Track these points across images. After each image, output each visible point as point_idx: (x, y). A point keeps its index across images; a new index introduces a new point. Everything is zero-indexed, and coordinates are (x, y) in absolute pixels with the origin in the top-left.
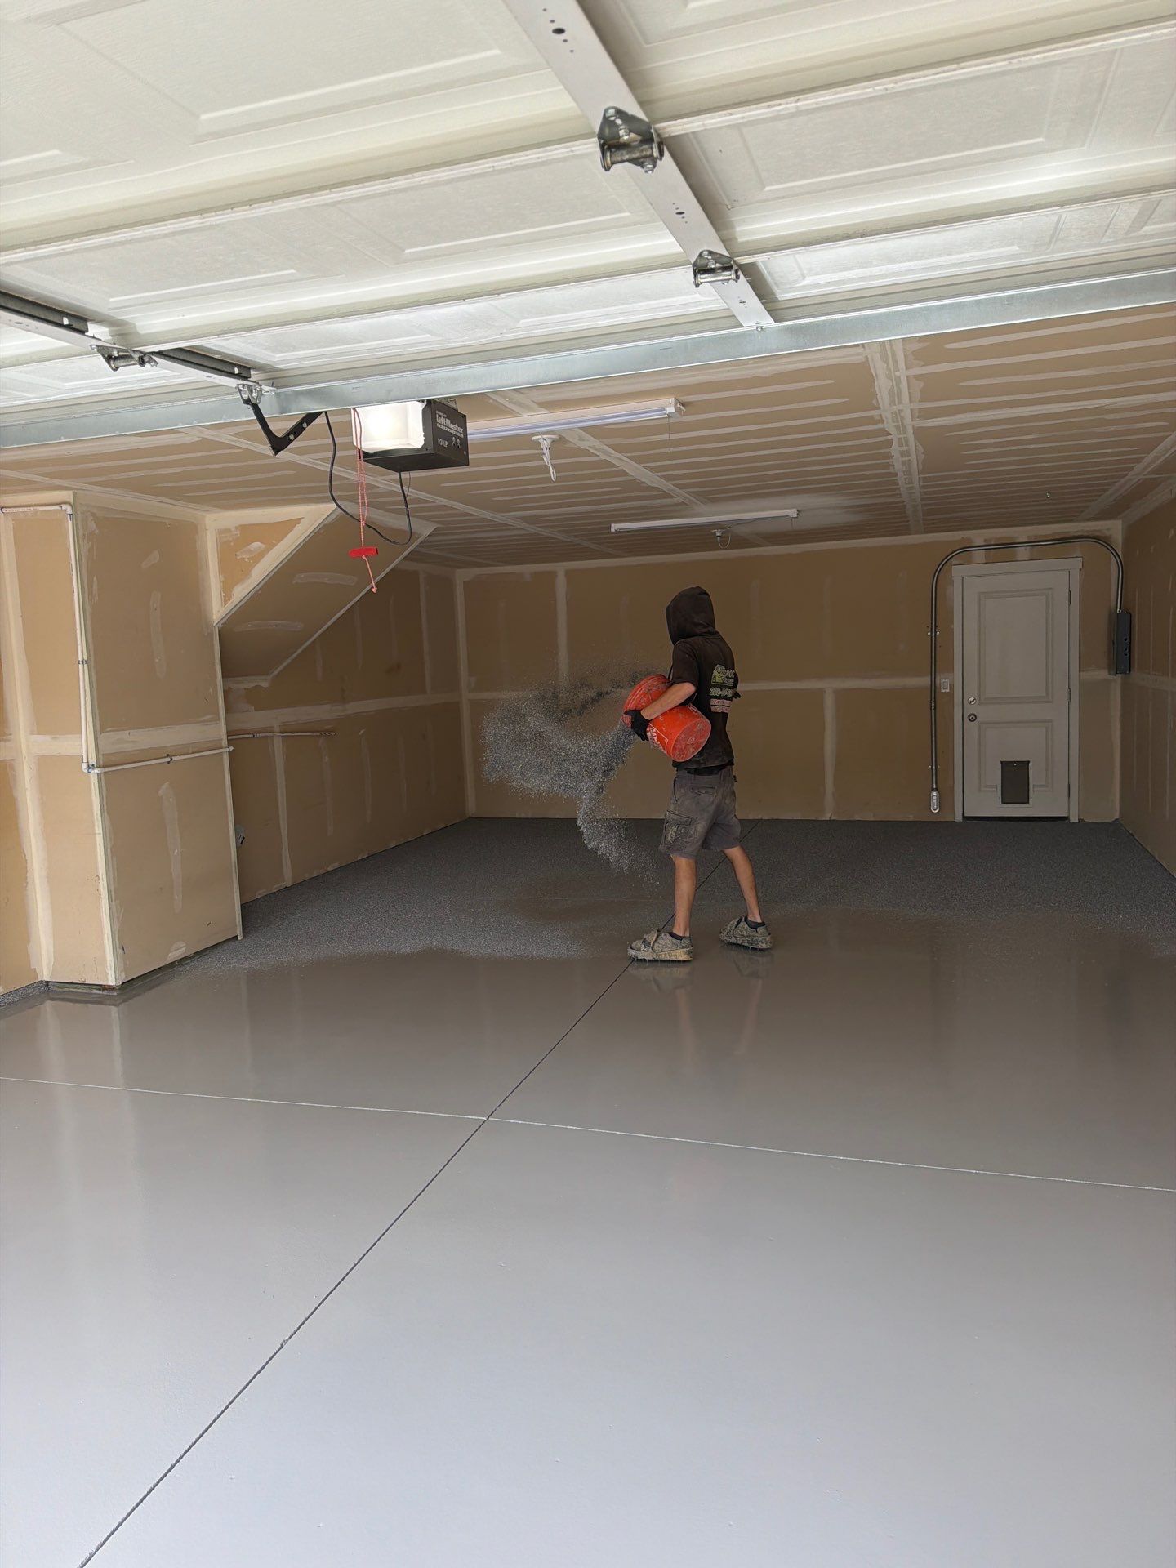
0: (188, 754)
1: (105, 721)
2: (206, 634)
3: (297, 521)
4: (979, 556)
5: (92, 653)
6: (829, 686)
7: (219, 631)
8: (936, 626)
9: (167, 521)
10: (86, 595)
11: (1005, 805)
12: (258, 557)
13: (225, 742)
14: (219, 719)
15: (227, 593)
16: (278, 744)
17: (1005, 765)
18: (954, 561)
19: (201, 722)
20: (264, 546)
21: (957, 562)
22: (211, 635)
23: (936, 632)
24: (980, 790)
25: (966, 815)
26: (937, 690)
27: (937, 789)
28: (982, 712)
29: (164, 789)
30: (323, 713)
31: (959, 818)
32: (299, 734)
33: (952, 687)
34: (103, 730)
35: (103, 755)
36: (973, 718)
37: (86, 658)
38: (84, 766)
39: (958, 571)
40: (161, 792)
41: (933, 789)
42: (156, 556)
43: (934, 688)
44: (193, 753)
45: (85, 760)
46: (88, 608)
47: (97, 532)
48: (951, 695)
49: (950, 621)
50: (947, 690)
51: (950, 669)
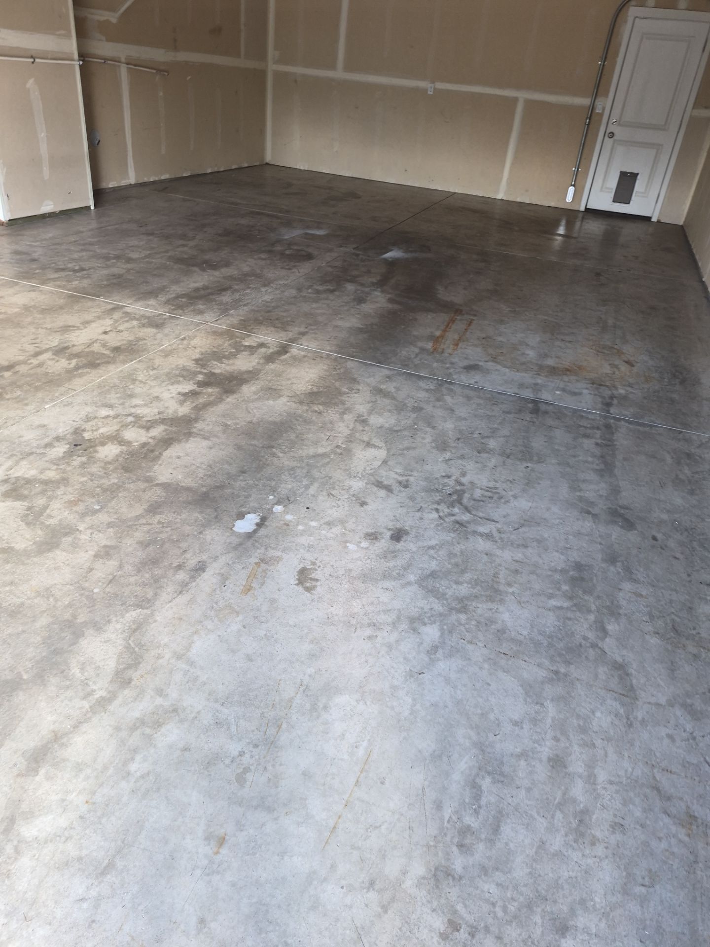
0: (48, 59)
4: (652, 0)
6: (523, 95)
8: (605, 58)
11: (614, 204)
13: (76, 56)
14: (71, 36)
16: (123, 70)
17: (623, 174)
19: (57, 35)
21: (635, 4)
23: (604, 62)
24: (601, 190)
25: (588, 207)
26: (594, 110)
27: (574, 186)
28: (617, 131)
29: (30, 83)
30: (160, 55)
31: (582, 209)
32: (141, 68)
33: (604, 109)
36: (612, 135)
39: (633, 11)
40: (28, 85)
41: (571, 185)
43: (593, 107)
44: (52, 59)
48: (601, 115)
49: (616, 54)
50: (600, 112)
51: (606, 94)
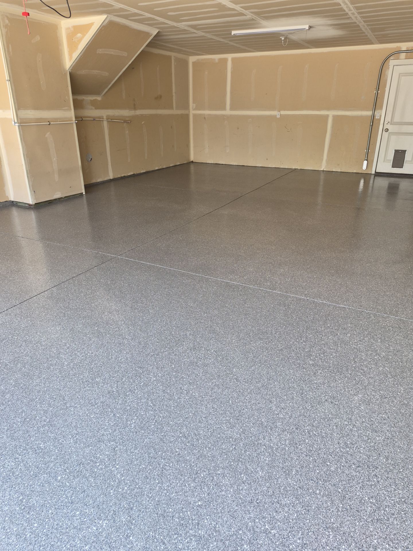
0: (58, 122)
1: (19, 105)
2: (64, 74)
3: (92, 24)
4: (403, 55)
5: (11, 77)
6: (331, 113)
7: (70, 73)
8: (378, 89)
9: (43, 22)
10: (7, 52)
11: (393, 168)
12: (80, 40)
13: (74, 119)
14: (71, 109)
15: (71, 55)
16: (105, 123)
17: (397, 151)
18: (391, 58)
19: (63, 110)
20: (82, 35)
21: (393, 58)
22: (66, 74)
23: (378, 91)
24: (384, 161)
25: (377, 171)
26: (375, 118)
27: (367, 160)
28: (390, 128)
29: (48, 135)
30: (126, 113)
31: (373, 172)
32: (115, 120)
33: (381, 116)
34: (19, 109)
35: (20, 119)
36: (387, 130)
37: (9, 79)
38: (13, 122)
39: (392, 62)
40: (46, 136)
41: (365, 160)
42: (38, 38)
43: (374, 116)
44: (59, 122)
45: (13, 120)
46: (8, 57)
47: (9, 24)
48: (380, 120)
49: (385, 86)
50: (379, 118)
51: (381, 108)
